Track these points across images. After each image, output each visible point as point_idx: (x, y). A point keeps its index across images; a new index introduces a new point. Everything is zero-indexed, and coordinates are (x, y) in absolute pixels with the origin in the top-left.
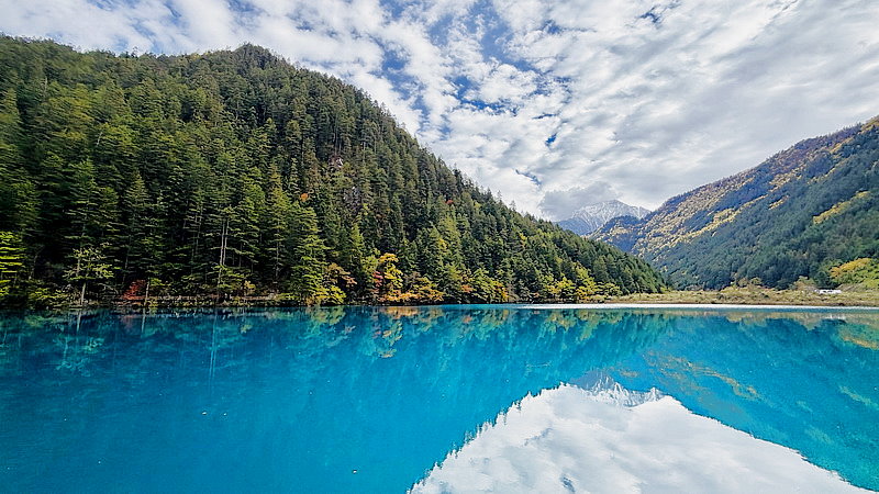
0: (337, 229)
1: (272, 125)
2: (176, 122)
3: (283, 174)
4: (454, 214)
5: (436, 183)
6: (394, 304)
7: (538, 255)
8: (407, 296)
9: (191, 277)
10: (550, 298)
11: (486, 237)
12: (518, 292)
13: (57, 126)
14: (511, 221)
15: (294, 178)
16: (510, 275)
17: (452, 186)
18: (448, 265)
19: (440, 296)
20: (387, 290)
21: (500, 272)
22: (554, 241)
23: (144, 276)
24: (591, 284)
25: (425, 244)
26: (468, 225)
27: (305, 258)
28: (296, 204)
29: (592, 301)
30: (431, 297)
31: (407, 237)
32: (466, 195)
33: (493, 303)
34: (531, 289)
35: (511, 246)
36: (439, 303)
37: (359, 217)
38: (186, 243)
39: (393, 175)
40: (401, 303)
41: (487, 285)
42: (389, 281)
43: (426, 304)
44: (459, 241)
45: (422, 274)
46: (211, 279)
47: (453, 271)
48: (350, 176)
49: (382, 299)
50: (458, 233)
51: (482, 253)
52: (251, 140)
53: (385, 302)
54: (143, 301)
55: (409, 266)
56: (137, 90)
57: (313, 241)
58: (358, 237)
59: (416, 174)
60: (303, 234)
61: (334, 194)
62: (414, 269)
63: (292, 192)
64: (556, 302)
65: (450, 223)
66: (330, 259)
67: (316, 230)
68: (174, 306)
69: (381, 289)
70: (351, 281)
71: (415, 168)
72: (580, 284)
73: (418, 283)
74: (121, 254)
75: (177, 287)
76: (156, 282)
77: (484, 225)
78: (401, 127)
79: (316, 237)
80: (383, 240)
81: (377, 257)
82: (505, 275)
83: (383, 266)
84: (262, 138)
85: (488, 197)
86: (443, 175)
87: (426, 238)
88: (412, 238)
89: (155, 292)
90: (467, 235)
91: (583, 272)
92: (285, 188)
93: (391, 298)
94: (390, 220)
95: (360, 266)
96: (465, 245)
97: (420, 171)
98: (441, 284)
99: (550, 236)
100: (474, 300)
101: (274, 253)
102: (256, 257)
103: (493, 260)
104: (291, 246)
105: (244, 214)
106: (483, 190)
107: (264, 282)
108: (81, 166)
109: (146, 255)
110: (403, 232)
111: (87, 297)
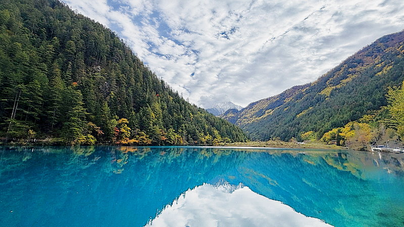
0: (94, 103)
1: (56, 41)
3: (62, 69)
4: (159, 101)
5: (151, 86)
6: (124, 145)
7: (198, 123)
8: (132, 141)
10: (202, 143)
11: (175, 114)
12: (188, 140)
14: (187, 107)
15: (69, 73)
16: (185, 132)
17: (159, 88)
18: (155, 126)
19: (150, 141)
20: (121, 138)
21: (180, 131)
22: (205, 117)
24: (219, 138)
25: (144, 115)
26: (166, 107)
27: (73, 118)
28: (70, 87)
29: (219, 145)
30: (145, 142)
31: (134, 111)
32: (166, 92)
33: (176, 145)
34: (194, 139)
35: (186, 119)
36: (149, 145)
37: (108, 98)
39: (129, 78)
40: (128, 145)
41: (173, 137)
42: (123, 133)
43: (142, 145)
44: (161, 114)
45: (141, 130)
47: (158, 130)
48: (104, 76)
49: (118, 142)
50: (161, 111)
51: (172, 121)
52: (42, 47)
53: (119, 144)
55: (134, 125)
57: (79, 109)
58: (107, 108)
60: (73, 105)
61: (94, 84)
62: (137, 127)
63: (67, 80)
64: (204, 146)
65: (157, 106)
66: (89, 120)
67: (81, 103)
69: (118, 137)
70: (100, 132)
71: (141, 76)
72: (215, 137)
73: (138, 134)
77: (174, 108)
79: (81, 107)
80: (120, 111)
81: (117, 120)
82: (182, 132)
83: (120, 125)
84: (49, 47)
85: (177, 95)
86: (155, 81)
87: (145, 113)
88: (137, 111)
90: (165, 112)
91: (216, 132)
92: (63, 78)
93: (123, 142)
94: (126, 102)
95: (106, 124)
96: (164, 117)
97: (143, 78)
98: (151, 136)
99: (203, 115)
100: (167, 144)
101: (52, 115)
102: (39, 116)
103: (177, 125)
104: (64, 111)
105: (32, 90)
106: (175, 91)
107: (43, 130)
110: (132, 108)
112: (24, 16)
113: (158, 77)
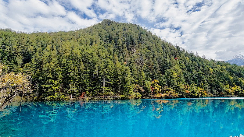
0: (136, 72)
1: (113, 42)
3: (118, 56)
4: (178, 63)
5: (170, 53)
6: (159, 98)
7: (220, 76)
8: (164, 95)
9: (96, 91)
10: (229, 94)
11: (194, 70)
12: (212, 92)
14: (204, 63)
15: (121, 57)
16: (207, 85)
17: (176, 52)
18: (179, 83)
19: (177, 95)
20: (156, 93)
21: (202, 84)
23: (85, 91)
25: (168, 75)
26: (185, 66)
27: (128, 83)
28: (123, 66)
30: (173, 95)
31: (161, 73)
32: (182, 55)
33: (200, 97)
34: (218, 91)
35: (206, 73)
37: (143, 67)
38: (94, 80)
39: (153, 52)
40: (161, 98)
42: (156, 90)
43: (171, 98)
44: (182, 73)
45: (169, 87)
46: (101, 91)
47: (181, 85)
48: (138, 54)
49: (155, 97)
50: (181, 70)
51: (193, 77)
52: (109, 48)
54: (85, 98)
55: (163, 84)
58: (144, 75)
59: (162, 50)
60: (126, 75)
61: (134, 61)
62: (165, 85)
63: (121, 62)
64: (232, 97)
65: (177, 67)
66: (135, 83)
67: (130, 73)
68: (92, 100)
69: (154, 93)
70: (143, 90)
71: (161, 48)
73: (167, 90)
74: (79, 85)
75: (93, 94)
76: (88, 93)
77: (192, 66)
78: (154, 34)
79: (130, 76)
80: (152, 75)
81: (151, 81)
82: (204, 86)
83: (153, 84)
85: (192, 55)
86: (172, 49)
87: (169, 73)
88: (163, 73)
89: (88, 95)
90: (186, 71)
92: (119, 61)
93: (158, 96)
94: (154, 68)
95: (145, 85)
96: (185, 74)
97: (163, 49)
98: (177, 90)
99: (224, 67)
100: (191, 96)
101: (118, 82)
102: (113, 84)
103: (198, 80)
104: (123, 80)
105: (109, 71)
106: (189, 52)
107: (116, 91)
108: (69, 62)
109: (85, 85)
110: (159, 71)
111: (72, 97)
112: (100, 35)
113: (173, 45)
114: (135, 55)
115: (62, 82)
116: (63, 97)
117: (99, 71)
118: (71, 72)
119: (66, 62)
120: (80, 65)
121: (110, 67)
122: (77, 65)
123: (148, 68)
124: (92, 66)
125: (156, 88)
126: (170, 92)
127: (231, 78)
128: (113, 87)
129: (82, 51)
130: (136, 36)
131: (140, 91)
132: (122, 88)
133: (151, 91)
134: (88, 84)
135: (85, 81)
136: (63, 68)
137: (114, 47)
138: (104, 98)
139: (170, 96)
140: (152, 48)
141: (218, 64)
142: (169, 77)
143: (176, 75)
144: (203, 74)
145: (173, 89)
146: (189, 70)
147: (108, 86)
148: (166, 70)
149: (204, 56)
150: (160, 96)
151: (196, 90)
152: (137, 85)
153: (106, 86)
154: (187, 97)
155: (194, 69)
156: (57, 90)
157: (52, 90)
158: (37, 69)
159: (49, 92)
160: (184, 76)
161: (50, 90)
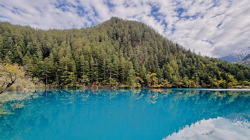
0: (138, 67)
1: (119, 39)
2: (98, 42)
3: (123, 52)
4: (176, 59)
5: (169, 49)
6: (156, 88)
7: (210, 71)
8: (160, 86)
9: (104, 81)
10: (215, 87)
11: (188, 66)
12: (201, 84)
13: (77, 48)
14: (199, 59)
15: (126, 53)
16: (197, 79)
17: (175, 49)
18: (173, 76)
19: (171, 86)
20: (153, 84)
21: (193, 78)
22: (218, 65)
23: (95, 81)
24: (235, 82)
25: (166, 70)
26: (181, 62)
27: (130, 75)
28: (127, 61)
29: (236, 88)
30: (168, 86)
31: (159, 68)
32: (180, 52)
33: (190, 88)
34: (206, 83)
35: (198, 68)
36: (170, 88)
37: (145, 62)
38: (103, 73)
39: (155, 49)
40: (158, 88)
41: (188, 82)
43: (166, 88)
44: (177, 68)
45: (165, 79)
46: (108, 81)
47: (175, 78)
48: (141, 51)
49: (152, 87)
50: (177, 65)
51: (186, 72)
52: (115, 44)
54: (95, 87)
55: (160, 77)
56: (90, 36)
57: (132, 71)
58: (144, 68)
59: (162, 47)
60: (129, 69)
61: (137, 56)
62: (162, 78)
63: (126, 57)
64: (217, 88)
65: (174, 62)
66: (137, 75)
67: (133, 67)
68: (101, 88)
69: (151, 83)
70: (143, 81)
71: (162, 45)
72: (229, 81)
73: (163, 82)
74: (90, 76)
75: (102, 83)
76: (97, 82)
77: (187, 62)
78: (157, 32)
79: (133, 69)
80: (152, 69)
81: (150, 74)
82: (195, 79)
83: (152, 77)
84: (117, 43)
85: (189, 52)
86: (172, 46)
87: (166, 68)
88: (161, 68)
89: (98, 85)
90: (181, 66)
91: (231, 77)
92: (124, 56)
93: (155, 86)
94: (154, 63)
95: (145, 77)
96: (180, 69)
97: (163, 46)
98: (171, 82)
99: (216, 64)
100: (183, 87)
101: (122, 74)
102: (118, 76)
103: (191, 74)
104: (126, 72)
105: (114, 65)
106: (187, 49)
107: (120, 82)
108: (81, 56)
109: (95, 76)
110: (158, 66)
111: (86, 86)
112: (108, 32)
113: (173, 43)
114: (139, 51)
115: (77, 74)
116: (78, 85)
117: (107, 64)
118: (83, 65)
119: (79, 57)
120: (90, 59)
121: (115, 62)
122: (88, 60)
123: (148, 63)
124: (100, 60)
125: (154, 80)
126: (165, 83)
127: (220, 73)
128: (118, 78)
129: (92, 47)
130: (140, 34)
131: (140, 82)
132: (125, 79)
133: (149, 82)
134: (97, 76)
135: (95, 73)
136: (76, 62)
137: (120, 44)
138: (111, 87)
139: (165, 87)
140: (154, 45)
141: (211, 61)
142: (166, 71)
143: (172, 69)
144: (195, 69)
145: (168, 81)
146: (184, 65)
147: (114, 78)
148: (164, 65)
149: (200, 53)
150: (156, 86)
151: (187, 83)
152: (138, 77)
153: (112, 77)
154: (179, 88)
155: (189, 64)
156: (73, 80)
157: (69, 80)
158: (55, 62)
159: (67, 81)
160: (179, 70)
161: (67, 80)
